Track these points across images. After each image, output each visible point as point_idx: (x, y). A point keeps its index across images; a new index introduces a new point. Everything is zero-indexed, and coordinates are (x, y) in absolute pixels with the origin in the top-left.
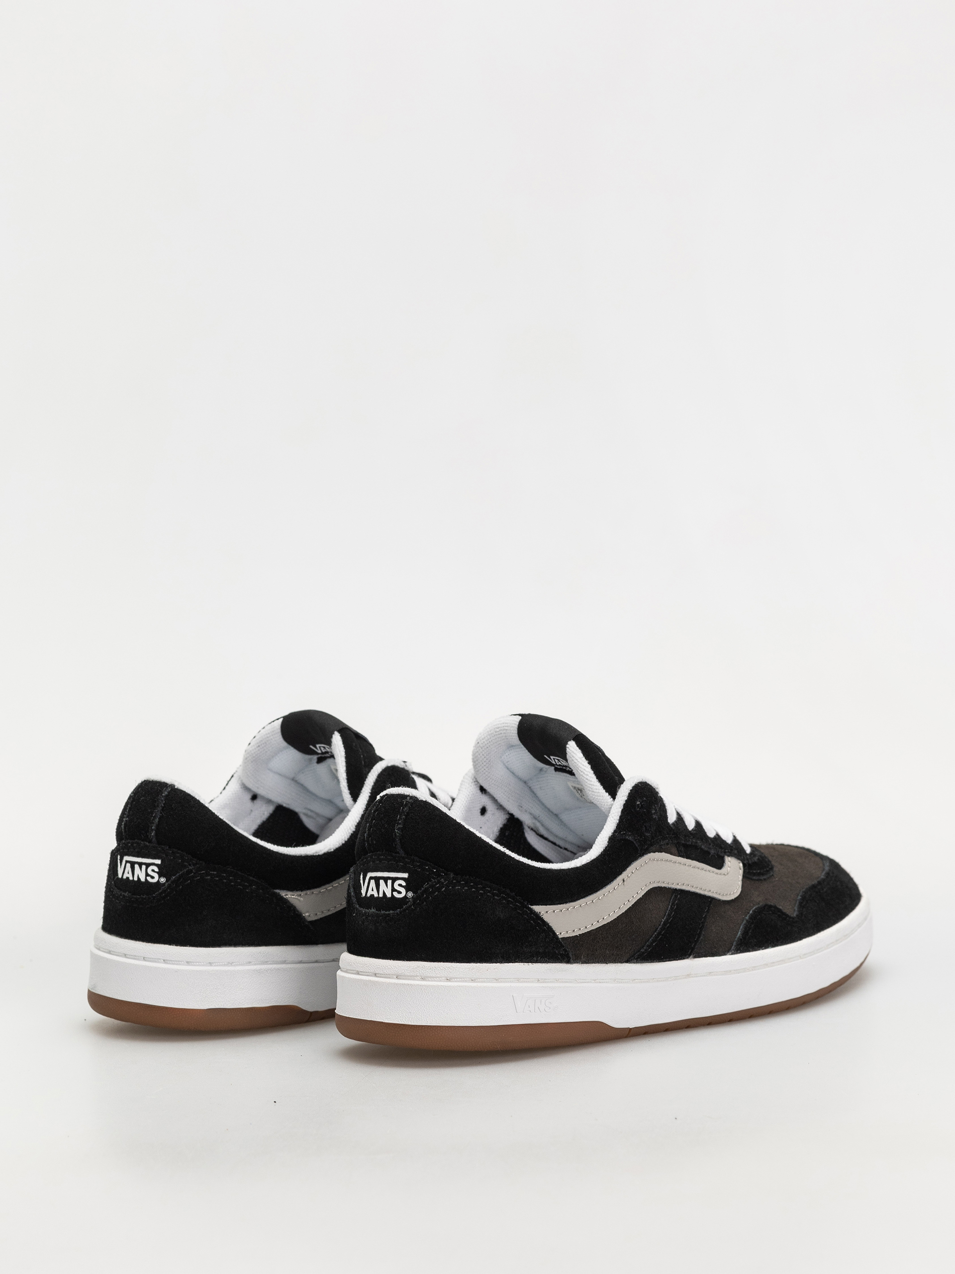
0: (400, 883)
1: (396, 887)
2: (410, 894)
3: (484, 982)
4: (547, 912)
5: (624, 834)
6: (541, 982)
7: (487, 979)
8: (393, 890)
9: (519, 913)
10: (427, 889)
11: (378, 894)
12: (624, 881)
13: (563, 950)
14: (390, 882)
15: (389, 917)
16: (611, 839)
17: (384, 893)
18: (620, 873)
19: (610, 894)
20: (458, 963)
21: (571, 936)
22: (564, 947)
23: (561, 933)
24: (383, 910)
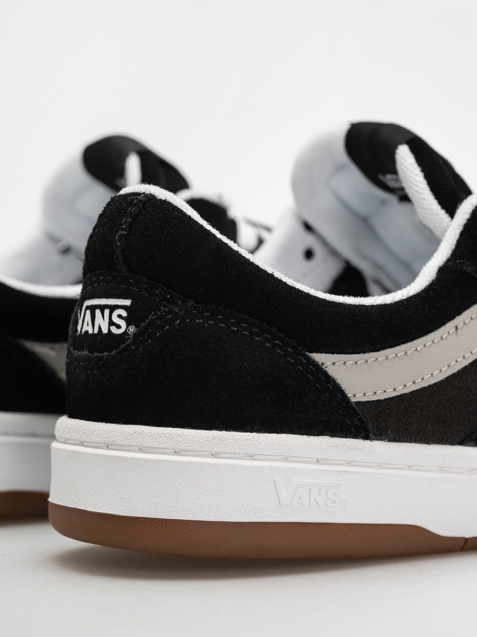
0: (120, 313)
1: (115, 319)
2: (132, 329)
3: (231, 458)
4: (334, 364)
5: (460, 263)
6: (322, 464)
7: (235, 454)
8: (111, 323)
9: (290, 361)
10: (152, 321)
11: (93, 331)
12: (457, 328)
13: (359, 419)
14: (107, 312)
15: (102, 360)
16: (442, 271)
17: (100, 328)
18: (452, 318)
19: (433, 345)
20: (194, 429)
21: (370, 400)
22: (359, 415)
23: (354, 396)
24: (96, 352)
